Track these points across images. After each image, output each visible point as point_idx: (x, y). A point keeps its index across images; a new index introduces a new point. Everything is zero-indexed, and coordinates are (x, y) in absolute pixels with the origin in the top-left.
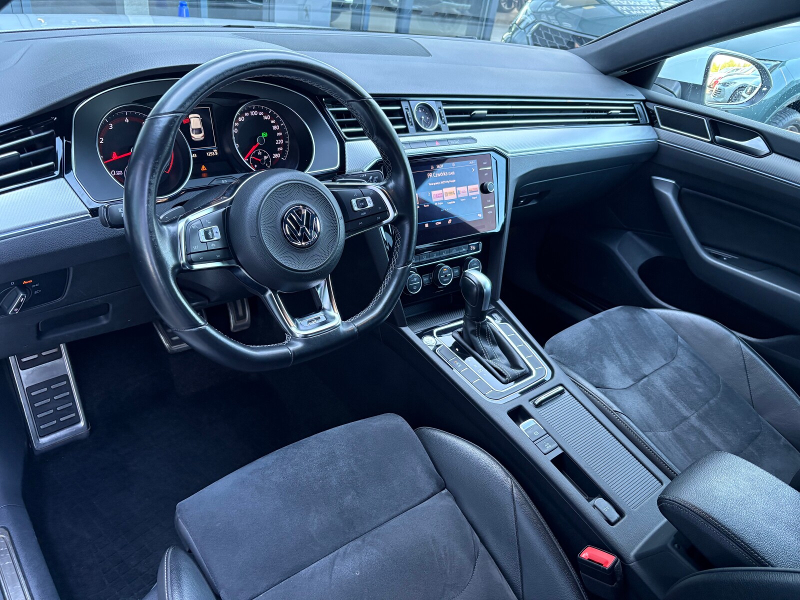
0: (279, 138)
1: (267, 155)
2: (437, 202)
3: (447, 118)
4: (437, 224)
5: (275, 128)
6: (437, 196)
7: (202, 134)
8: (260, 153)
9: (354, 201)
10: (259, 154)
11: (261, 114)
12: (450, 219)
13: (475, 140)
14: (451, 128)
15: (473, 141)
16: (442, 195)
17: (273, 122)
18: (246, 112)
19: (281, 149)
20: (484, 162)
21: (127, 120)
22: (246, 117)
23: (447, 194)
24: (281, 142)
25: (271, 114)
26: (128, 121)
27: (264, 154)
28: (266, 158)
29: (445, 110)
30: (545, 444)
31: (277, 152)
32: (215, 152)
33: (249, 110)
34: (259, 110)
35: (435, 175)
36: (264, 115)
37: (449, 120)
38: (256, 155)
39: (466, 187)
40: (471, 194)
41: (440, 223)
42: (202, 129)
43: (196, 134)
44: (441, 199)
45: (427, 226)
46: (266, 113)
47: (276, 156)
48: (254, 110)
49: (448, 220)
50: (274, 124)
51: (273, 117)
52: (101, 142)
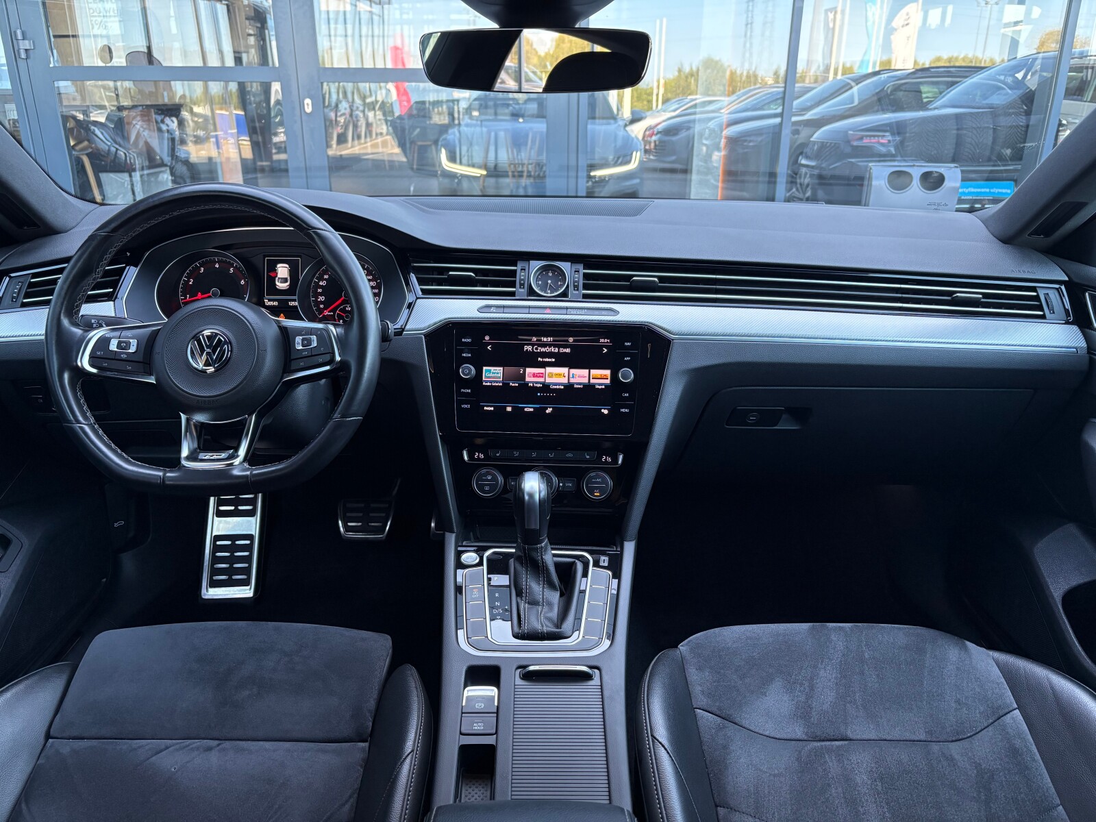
2: (533, 382)
3: (584, 284)
4: (526, 410)
5: (371, 284)
6: (534, 375)
7: (288, 283)
8: (349, 309)
9: (299, 339)
10: (347, 309)
12: (550, 407)
13: (616, 312)
14: (585, 296)
15: (613, 313)
16: (541, 375)
17: (368, 277)
20: (627, 342)
21: (217, 266)
23: (551, 375)
29: (584, 274)
30: (477, 723)
35: (537, 349)
37: (586, 287)
39: (587, 371)
40: (592, 381)
41: (532, 410)
42: (289, 278)
43: (281, 282)
44: (542, 380)
45: (509, 409)
49: (547, 408)
50: (370, 280)
51: (370, 272)
52: (190, 283)
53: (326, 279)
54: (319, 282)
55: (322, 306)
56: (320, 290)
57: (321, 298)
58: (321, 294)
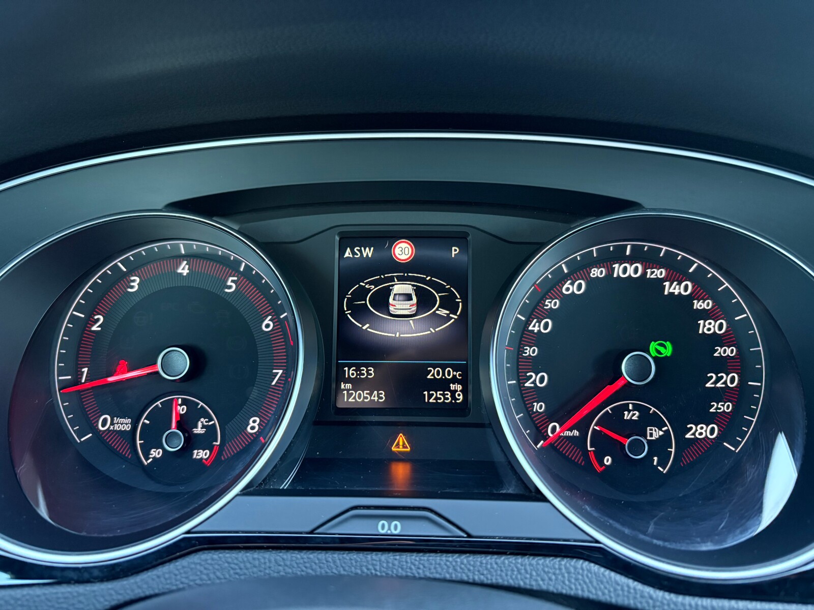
0: (723, 365)
1: (660, 425)
5: (708, 327)
8: (632, 415)
10: (627, 416)
11: (659, 273)
17: (698, 305)
18: (597, 263)
19: (726, 407)
21: (184, 269)
22: (591, 282)
24: (730, 380)
25: (698, 278)
26: (185, 272)
27: (648, 420)
28: (655, 433)
31: (708, 419)
32: (453, 393)
33: (608, 259)
34: (650, 259)
36: (670, 278)
38: (615, 421)
46: (678, 272)
47: (701, 431)
48: (631, 260)
50: (705, 315)
51: (704, 287)
52: (95, 328)
53: (551, 314)
54: (528, 322)
55: (539, 407)
56: (531, 351)
57: (538, 379)
58: (536, 365)
